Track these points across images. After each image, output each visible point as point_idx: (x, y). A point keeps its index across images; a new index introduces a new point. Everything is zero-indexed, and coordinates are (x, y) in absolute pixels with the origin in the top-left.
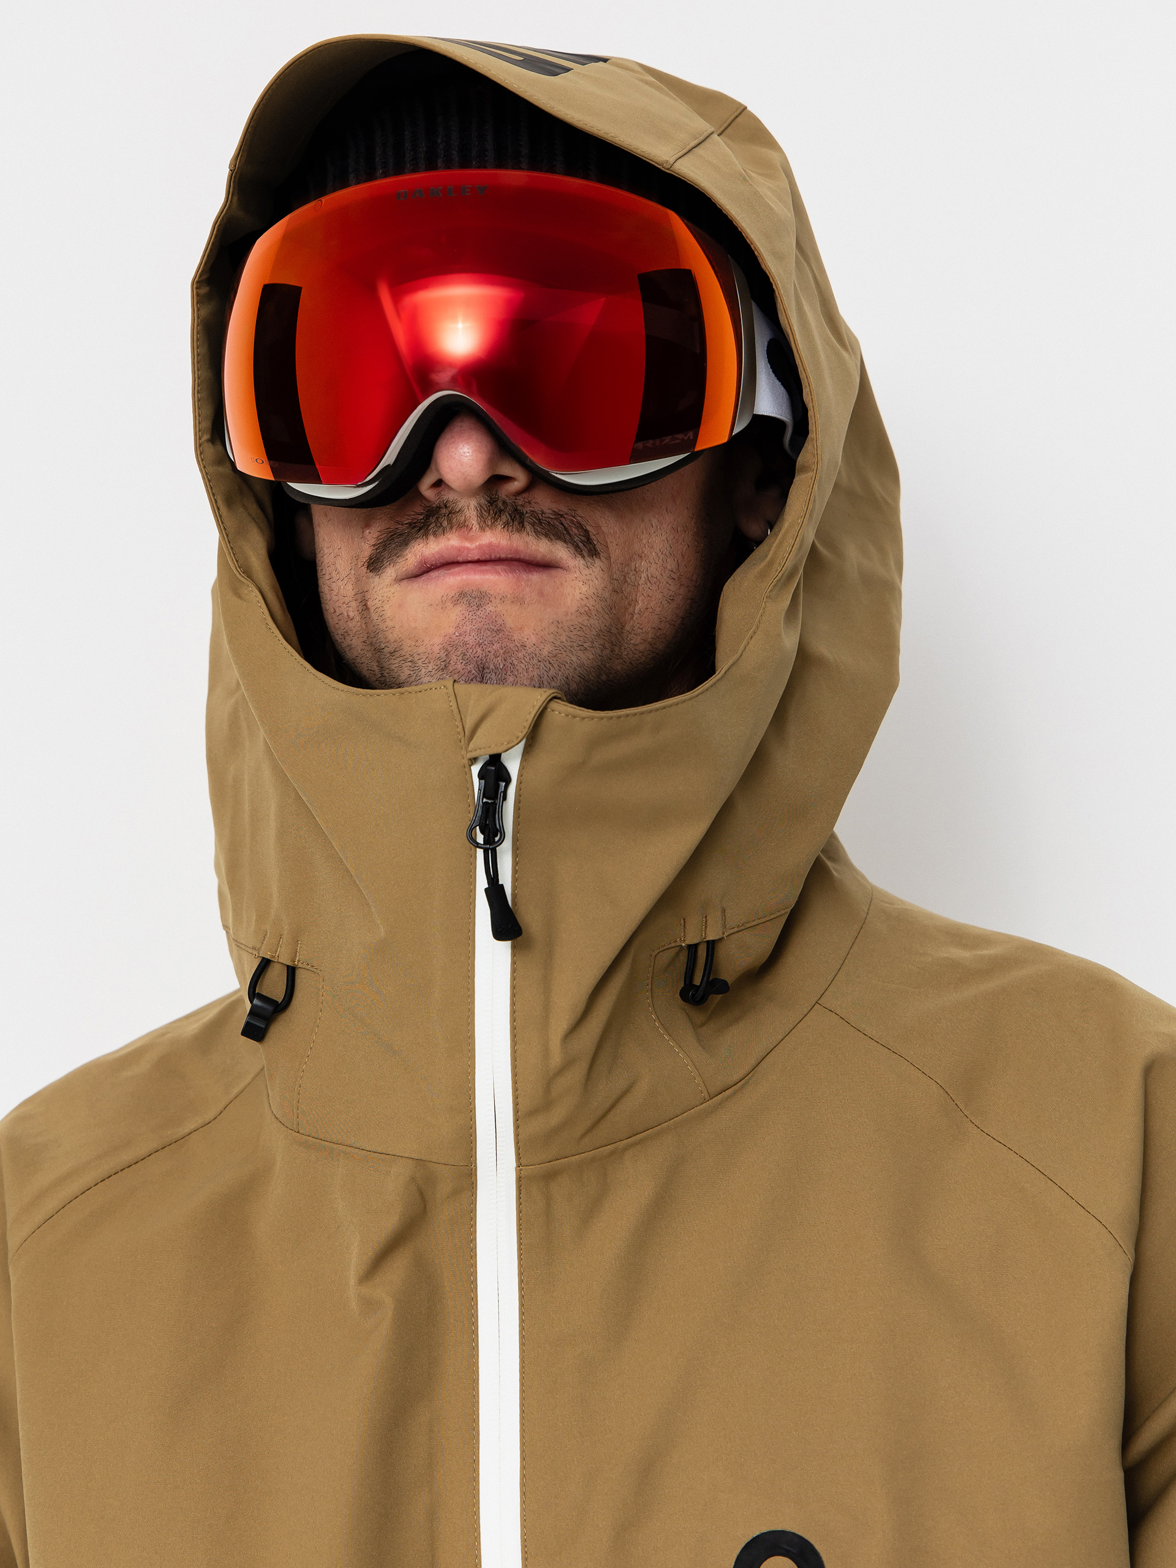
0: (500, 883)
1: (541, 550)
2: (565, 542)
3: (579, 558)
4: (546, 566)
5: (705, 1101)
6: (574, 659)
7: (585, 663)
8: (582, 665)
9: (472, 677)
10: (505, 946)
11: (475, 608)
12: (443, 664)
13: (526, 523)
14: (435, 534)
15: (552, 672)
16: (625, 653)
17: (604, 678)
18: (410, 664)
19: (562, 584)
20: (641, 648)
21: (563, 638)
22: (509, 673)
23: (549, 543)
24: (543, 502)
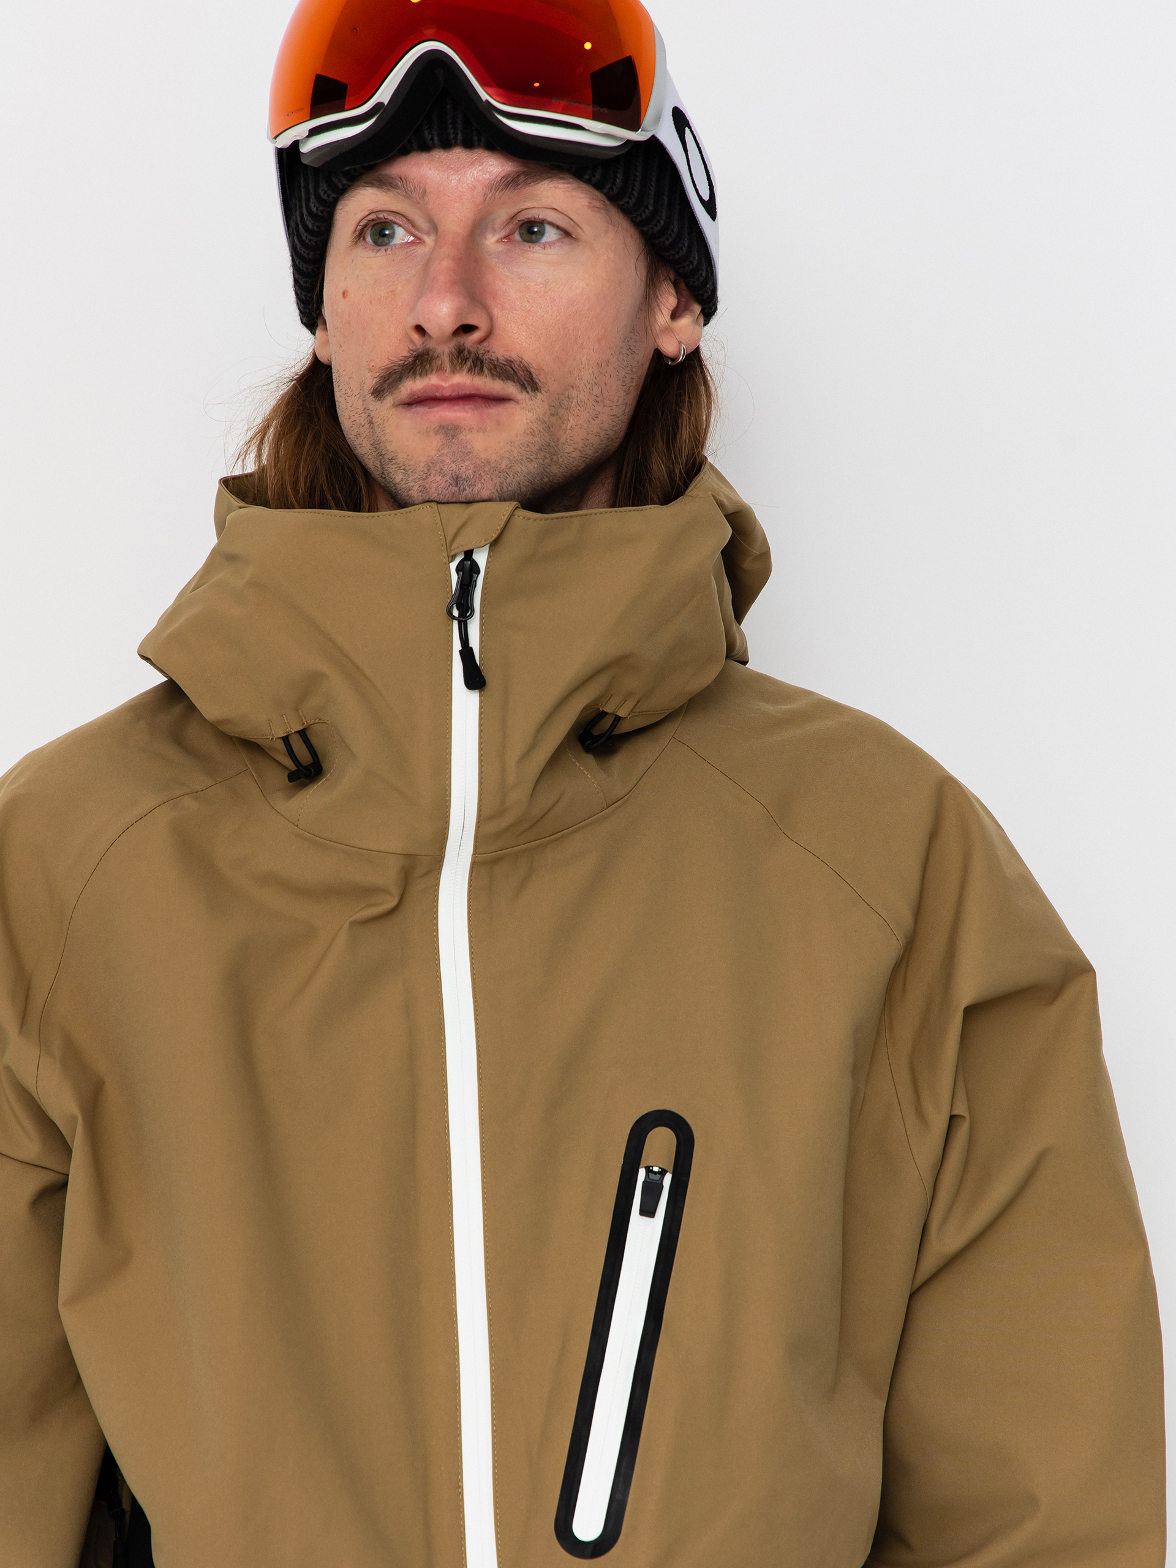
0: (470, 646)
1: (496, 387)
2: (514, 382)
3: (525, 393)
4: (501, 400)
5: (604, 809)
6: (524, 468)
7: (532, 471)
8: (530, 473)
9: (449, 484)
10: (474, 697)
11: (451, 437)
12: (425, 475)
13: (485, 368)
14: (420, 375)
15: (509, 480)
16: (562, 460)
17: (546, 480)
18: (403, 471)
19: (513, 413)
20: (574, 455)
21: (515, 454)
22: (477, 481)
23: (502, 382)
24: (499, 350)
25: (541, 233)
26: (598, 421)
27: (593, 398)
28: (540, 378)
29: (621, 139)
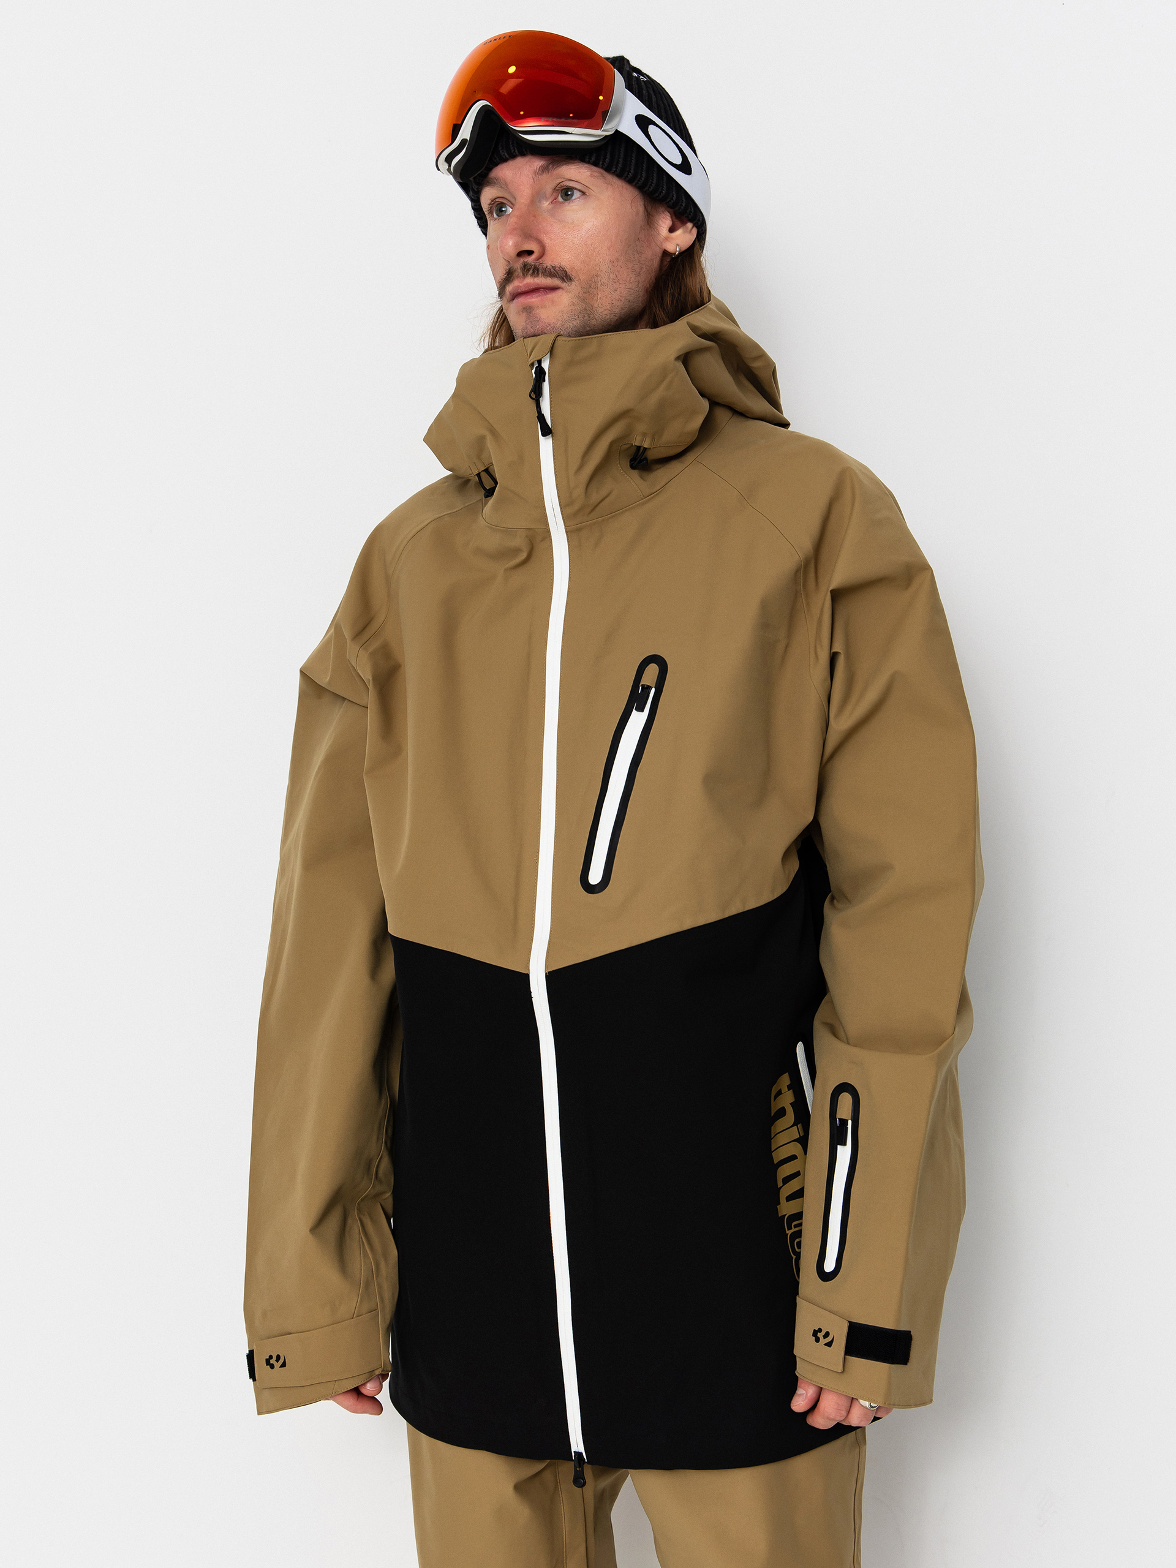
1: (549, 282)
2: (559, 278)
3: (565, 284)
4: (554, 289)
5: (642, 499)
6: (571, 324)
8: (576, 326)
11: (529, 313)
13: (541, 273)
16: (597, 316)
17: (588, 329)
19: (561, 295)
20: (606, 313)
21: (565, 317)
23: (552, 279)
24: (548, 262)
25: (572, 195)
26: (618, 292)
27: (611, 280)
28: (573, 274)
29: (599, 136)
